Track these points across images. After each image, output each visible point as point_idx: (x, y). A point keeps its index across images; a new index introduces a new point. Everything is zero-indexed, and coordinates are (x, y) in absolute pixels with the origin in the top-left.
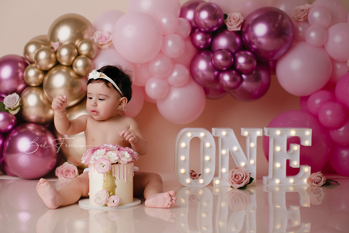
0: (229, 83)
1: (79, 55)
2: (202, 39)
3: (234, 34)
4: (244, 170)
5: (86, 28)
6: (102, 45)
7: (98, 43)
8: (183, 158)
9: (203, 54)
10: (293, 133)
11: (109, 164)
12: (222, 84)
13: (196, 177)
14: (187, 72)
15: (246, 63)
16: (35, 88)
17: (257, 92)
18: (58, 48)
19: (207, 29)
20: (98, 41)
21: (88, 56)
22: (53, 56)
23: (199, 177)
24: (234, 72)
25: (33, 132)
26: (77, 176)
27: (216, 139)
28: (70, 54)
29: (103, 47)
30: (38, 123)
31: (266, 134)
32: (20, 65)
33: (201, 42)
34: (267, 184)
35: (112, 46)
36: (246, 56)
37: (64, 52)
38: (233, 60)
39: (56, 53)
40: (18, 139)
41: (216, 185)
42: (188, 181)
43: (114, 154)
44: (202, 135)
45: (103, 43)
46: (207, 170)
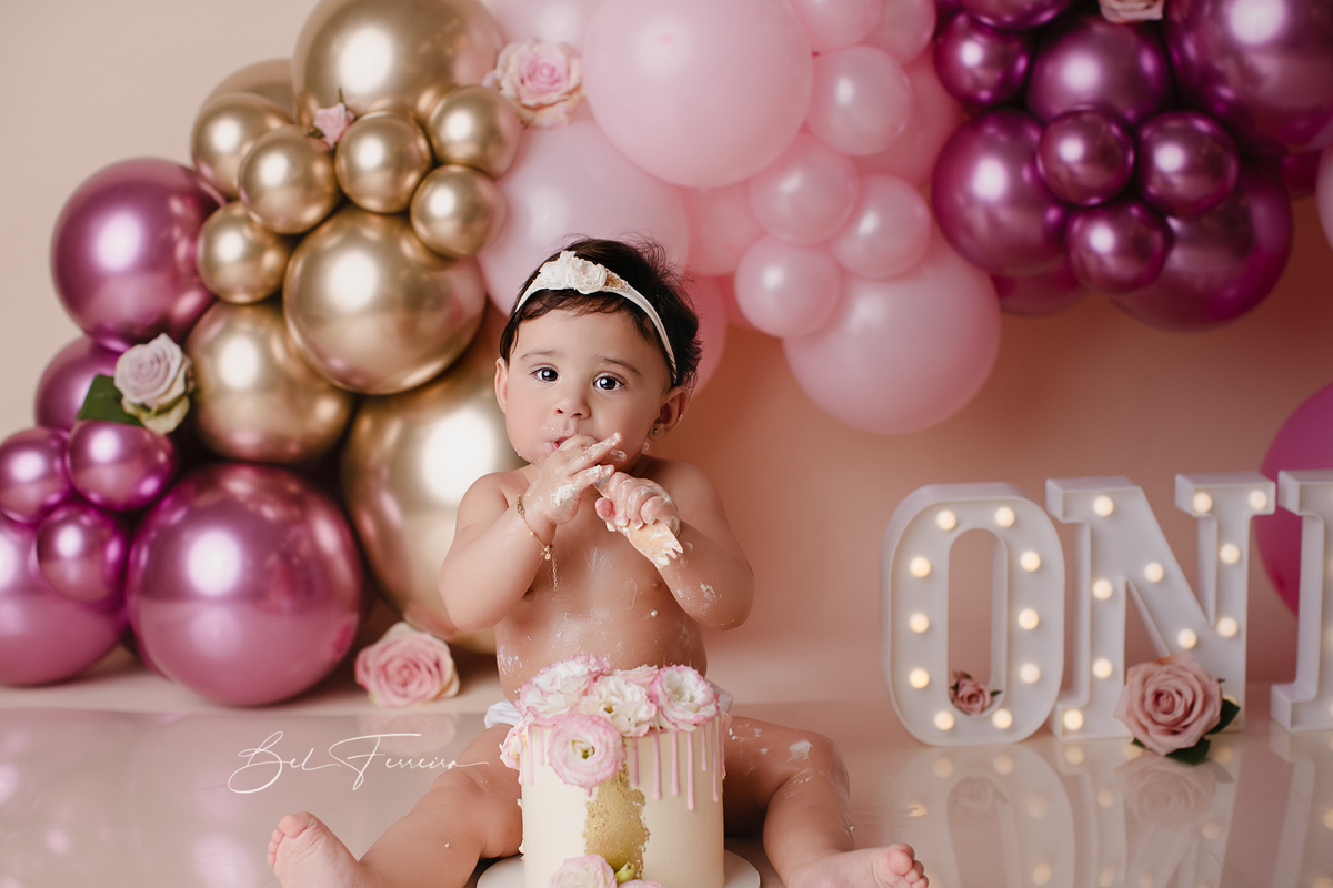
0: (1113, 265)
1: (436, 162)
2: (988, 63)
3: (1132, 39)
4: (1195, 667)
5: (461, 30)
6: (539, 107)
7: (518, 99)
8: (918, 623)
9: (990, 130)
11: (611, 745)
12: (1083, 263)
13: (977, 701)
14: (920, 211)
15: (1190, 170)
16: (248, 311)
17: (1231, 293)
18: (342, 135)
19: (1008, 18)
20: (517, 90)
21: (480, 168)
22: (320, 169)
23: (991, 703)
24: (1135, 211)
25: (251, 507)
26: (450, 684)
27: (1068, 534)
28: (399, 162)
29: (544, 117)
30: (269, 464)
31: (1292, 505)
32: (177, 206)
33: (981, 74)
34: (1294, 722)
35: (581, 111)
36: (1189, 139)
37: (370, 154)
38: (1131, 158)
39: (332, 154)
40: (186, 536)
41: (1065, 731)
42: (944, 719)
43: (633, 693)
44: (1004, 517)
45: (544, 99)
46: (1028, 673)
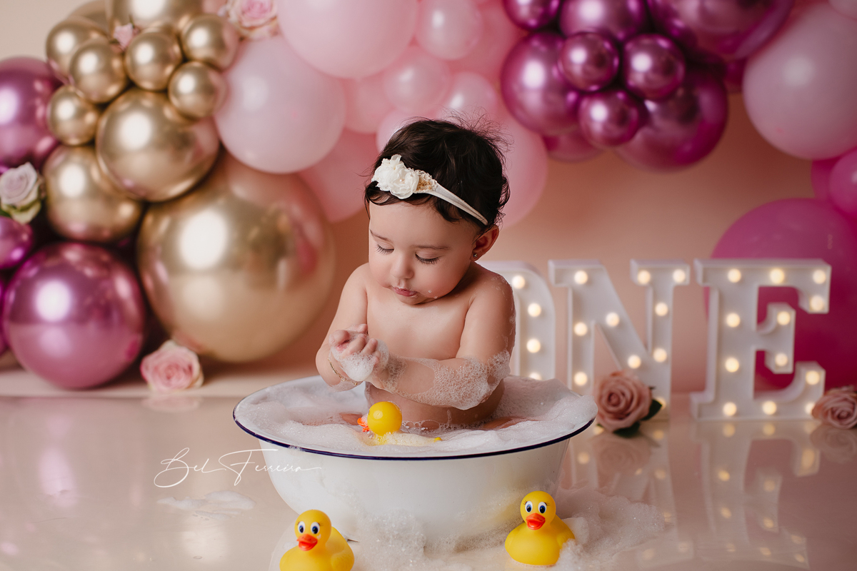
1: (185, 59)
2: (534, 3)
4: (636, 378)
6: (252, 28)
7: (240, 22)
9: (535, 43)
10: (777, 277)
12: (587, 129)
14: (490, 95)
15: (653, 71)
16: (78, 151)
17: (688, 148)
18: (129, 42)
20: (239, 17)
21: (211, 65)
22: (116, 63)
24: (620, 95)
25: (78, 268)
28: (162, 59)
29: (256, 34)
30: (92, 243)
31: (700, 281)
32: (39, 86)
33: (529, 10)
34: (700, 415)
35: (276, 32)
36: (655, 52)
37: (145, 54)
38: (616, 62)
39: (123, 55)
40: (38, 285)
44: (518, 281)
45: (255, 23)
